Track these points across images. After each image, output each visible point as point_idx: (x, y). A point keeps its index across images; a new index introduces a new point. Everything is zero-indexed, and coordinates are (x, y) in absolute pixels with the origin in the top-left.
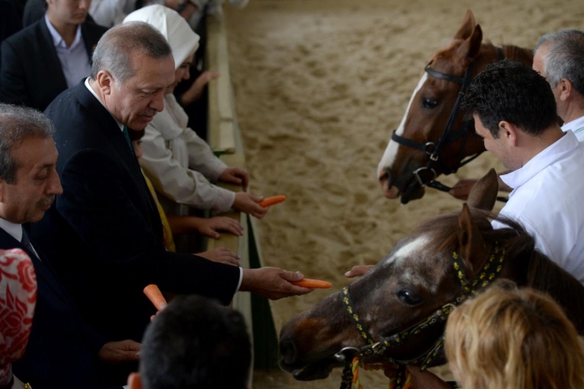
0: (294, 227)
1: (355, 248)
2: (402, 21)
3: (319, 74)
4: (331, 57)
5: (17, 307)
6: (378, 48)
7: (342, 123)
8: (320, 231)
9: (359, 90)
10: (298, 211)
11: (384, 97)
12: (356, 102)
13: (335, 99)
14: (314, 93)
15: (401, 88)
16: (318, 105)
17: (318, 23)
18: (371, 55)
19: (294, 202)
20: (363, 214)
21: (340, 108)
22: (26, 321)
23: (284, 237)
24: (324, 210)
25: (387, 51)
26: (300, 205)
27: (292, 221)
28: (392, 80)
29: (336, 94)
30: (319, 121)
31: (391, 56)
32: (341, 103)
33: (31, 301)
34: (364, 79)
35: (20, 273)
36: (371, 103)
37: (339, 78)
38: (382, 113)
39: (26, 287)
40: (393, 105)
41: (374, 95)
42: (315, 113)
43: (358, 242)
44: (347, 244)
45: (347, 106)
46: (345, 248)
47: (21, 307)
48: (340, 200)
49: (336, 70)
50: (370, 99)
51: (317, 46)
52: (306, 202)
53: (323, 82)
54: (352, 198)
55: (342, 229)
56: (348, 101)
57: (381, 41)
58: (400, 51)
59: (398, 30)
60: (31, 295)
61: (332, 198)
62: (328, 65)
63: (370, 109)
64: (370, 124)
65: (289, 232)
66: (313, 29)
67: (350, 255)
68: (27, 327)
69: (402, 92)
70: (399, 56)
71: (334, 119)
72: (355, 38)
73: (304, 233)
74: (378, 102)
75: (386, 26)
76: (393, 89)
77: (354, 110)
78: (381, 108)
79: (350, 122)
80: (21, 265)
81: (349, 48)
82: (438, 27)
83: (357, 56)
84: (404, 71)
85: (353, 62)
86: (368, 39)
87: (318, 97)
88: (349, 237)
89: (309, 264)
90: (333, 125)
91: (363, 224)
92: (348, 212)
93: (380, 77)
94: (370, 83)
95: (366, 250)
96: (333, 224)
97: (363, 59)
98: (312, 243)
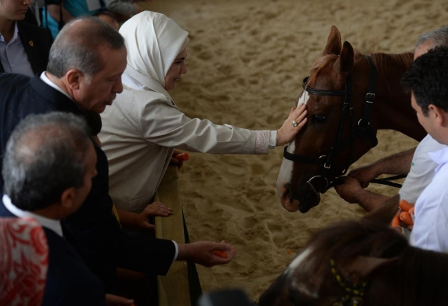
0: (201, 197)
1: (258, 214)
2: (272, 8)
3: (205, 57)
4: (214, 42)
5: (32, 270)
6: (254, 33)
7: (232, 101)
8: (224, 200)
9: (243, 71)
10: (203, 182)
11: (265, 77)
12: (241, 82)
13: (222, 80)
14: (203, 74)
15: (280, 68)
16: (208, 85)
17: (198, 11)
18: (250, 39)
19: (198, 174)
20: (261, 184)
21: (227, 87)
22: (40, 282)
23: (193, 206)
24: (225, 180)
25: (263, 35)
26: (203, 177)
27: (198, 191)
28: (270, 61)
29: (222, 75)
30: (211, 100)
31: (267, 39)
32: (229, 83)
33: (43, 263)
34: (246, 61)
35: (33, 238)
36: (255, 82)
37: (224, 60)
38: (265, 91)
39: (39, 251)
40: (274, 83)
41: (256, 75)
42: (206, 92)
43: (260, 209)
44: (251, 211)
45: (234, 85)
46: (249, 215)
47: (34, 269)
48: (239, 171)
49: (219, 53)
50: (252, 79)
51: (200, 31)
52: (209, 174)
53: (209, 63)
54: (249, 169)
55: (244, 197)
56: (234, 81)
57: (256, 26)
58: (275, 35)
59: (270, 16)
60: (44, 257)
61: (232, 170)
62: (212, 49)
63: (254, 87)
64: (256, 102)
65: (197, 201)
66: (195, 16)
67: (254, 221)
68: (40, 287)
69: (280, 72)
70: (274, 39)
71: (225, 98)
72: (233, 24)
73: (210, 202)
74: (261, 81)
75: (259, 13)
76: (272, 69)
77: (240, 88)
78: (264, 87)
79: (238, 99)
80: (33, 231)
81: (230, 33)
82: (305, 13)
83: (237, 40)
84: (281, 52)
85: (235, 45)
86: (245, 24)
87: (208, 78)
88: (252, 205)
89: (219, 230)
90: (223, 103)
91: (262, 192)
92: (247, 181)
93: (260, 58)
94: (251, 64)
95: (269, 216)
96: (236, 193)
97: (243, 42)
98: (219, 211)
